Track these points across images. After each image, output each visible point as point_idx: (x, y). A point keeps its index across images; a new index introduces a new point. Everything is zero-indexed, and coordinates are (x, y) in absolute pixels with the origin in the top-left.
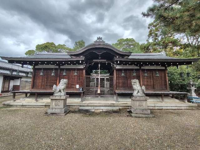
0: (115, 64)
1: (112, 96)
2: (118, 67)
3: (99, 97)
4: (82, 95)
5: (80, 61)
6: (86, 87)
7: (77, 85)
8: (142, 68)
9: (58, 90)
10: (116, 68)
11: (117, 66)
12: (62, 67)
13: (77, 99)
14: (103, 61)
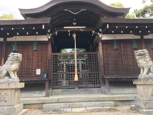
0: (100, 33)
1: (98, 85)
2: (105, 37)
3: (77, 88)
4: (47, 84)
5: (42, 25)
6: (54, 72)
7: (37, 70)
8: (145, 37)
9: (5, 72)
10: (103, 39)
11: (104, 35)
12: (9, 39)
13: (38, 92)
14: (81, 28)
